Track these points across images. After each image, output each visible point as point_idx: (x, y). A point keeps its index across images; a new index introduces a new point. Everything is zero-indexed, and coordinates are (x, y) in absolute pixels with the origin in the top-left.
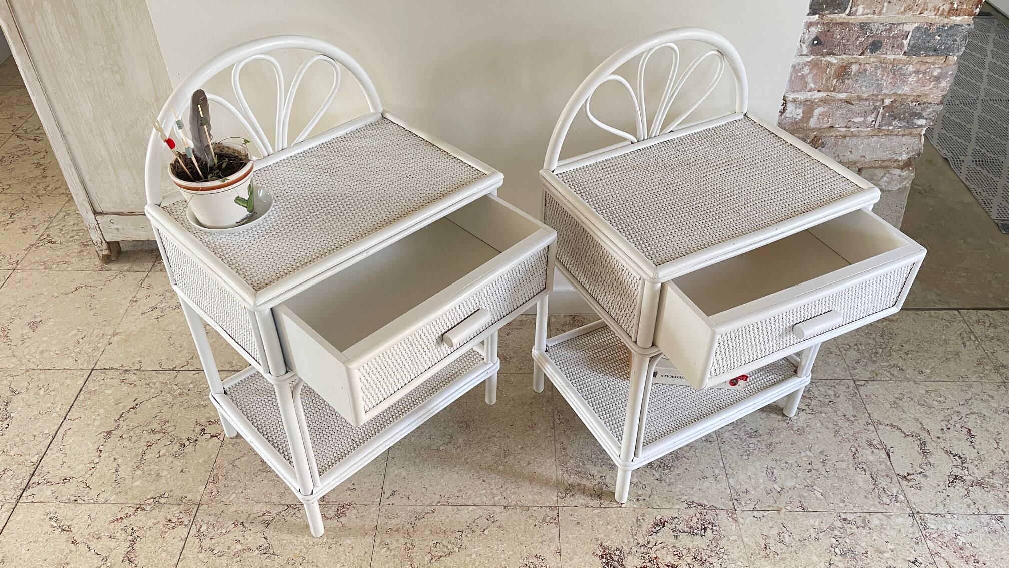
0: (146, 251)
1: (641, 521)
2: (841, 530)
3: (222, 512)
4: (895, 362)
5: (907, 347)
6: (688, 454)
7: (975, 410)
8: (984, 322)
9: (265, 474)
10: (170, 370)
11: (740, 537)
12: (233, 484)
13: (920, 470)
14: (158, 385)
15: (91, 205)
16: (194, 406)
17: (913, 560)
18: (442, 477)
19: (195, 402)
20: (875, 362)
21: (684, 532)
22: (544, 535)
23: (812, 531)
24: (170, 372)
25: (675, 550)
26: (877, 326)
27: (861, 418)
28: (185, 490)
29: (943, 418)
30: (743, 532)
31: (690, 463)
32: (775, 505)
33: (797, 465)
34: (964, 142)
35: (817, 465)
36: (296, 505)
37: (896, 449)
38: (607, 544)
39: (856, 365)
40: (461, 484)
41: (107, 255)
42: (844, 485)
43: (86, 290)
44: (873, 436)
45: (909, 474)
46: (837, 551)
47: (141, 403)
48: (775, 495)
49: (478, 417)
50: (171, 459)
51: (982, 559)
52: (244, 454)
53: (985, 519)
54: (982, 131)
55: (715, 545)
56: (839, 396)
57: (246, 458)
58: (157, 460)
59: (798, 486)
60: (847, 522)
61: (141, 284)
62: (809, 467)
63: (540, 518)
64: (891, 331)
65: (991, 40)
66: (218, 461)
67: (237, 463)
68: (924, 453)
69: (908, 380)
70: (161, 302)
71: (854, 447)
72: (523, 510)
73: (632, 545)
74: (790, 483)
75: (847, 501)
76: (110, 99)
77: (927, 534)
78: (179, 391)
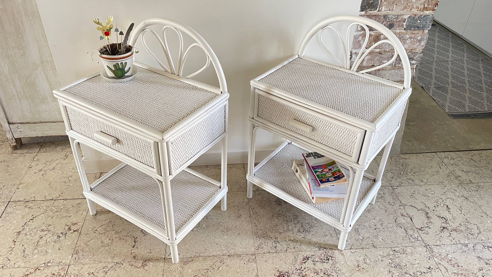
0: (36, 143)
1: (297, 258)
2: (393, 255)
3: (82, 268)
4: (409, 177)
5: (414, 170)
6: (316, 225)
7: (449, 197)
8: (448, 157)
9: (103, 248)
10: (50, 200)
11: (345, 262)
12: (86, 254)
13: (427, 226)
14: (44, 208)
15: (7, 119)
16: (64, 217)
17: (428, 267)
18: (196, 244)
19: (65, 215)
20: (400, 178)
21: (318, 261)
22: (249, 268)
23: (379, 257)
24: (51, 201)
25: (315, 270)
26: (399, 162)
27: (397, 203)
28: (61, 258)
29: (434, 201)
30: (346, 259)
31: (318, 229)
32: (360, 246)
33: (369, 227)
34: (430, 80)
35: (379, 226)
36: (121, 262)
37: (415, 217)
38: (281, 270)
39: (392, 180)
40: (206, 246)
41: (15, 146)
42: (392, 235)
43: (4, 163)
44: (403, 211)
45: (422, 228)
46: (392, 265)
47: (36, 217)
48: (361, 241)
49: (212, 214)
50: (53, 243)
51: (460, 265)
52: (92, 239)
53: (459, 246)
54: (437, 74)
55: (334, 266)
56: (385, 194)
57: (93, 241)
58: (45, 244)
59: (370, 236)
60: (395, 252)
61: (34, 159)
62: (375, 227)
63: (247, 260)
64: (406, 163)
65: (436, 36)
66: (78, 243)
67: (88, 243)
68: (428, 217)
69: (417, 185)
70: (45, 167)
71: (395, 217)
72: (238, 257)
73: (293, 269)
74: (367, 235)
75: (395, 242)
76: (18, 63)
77: (434, 255)
78: (56, 209)
